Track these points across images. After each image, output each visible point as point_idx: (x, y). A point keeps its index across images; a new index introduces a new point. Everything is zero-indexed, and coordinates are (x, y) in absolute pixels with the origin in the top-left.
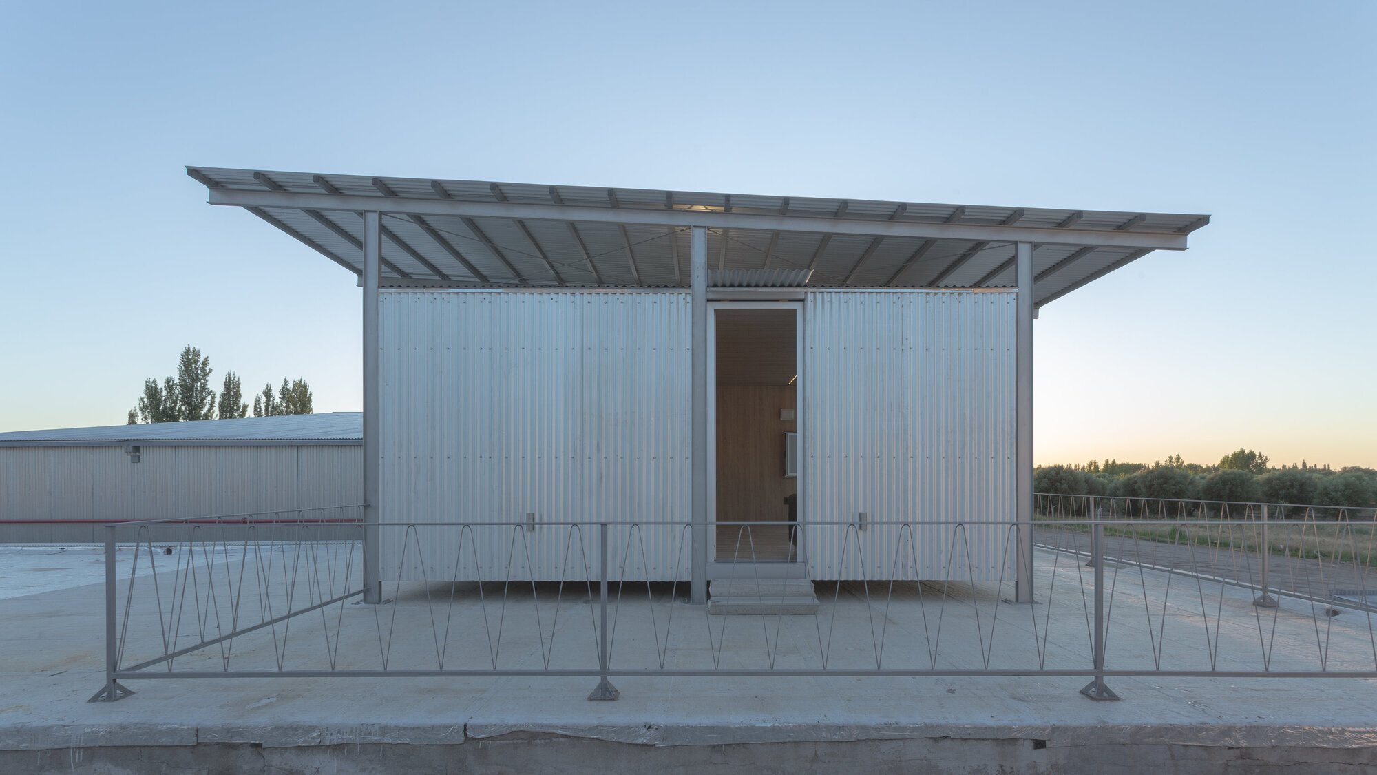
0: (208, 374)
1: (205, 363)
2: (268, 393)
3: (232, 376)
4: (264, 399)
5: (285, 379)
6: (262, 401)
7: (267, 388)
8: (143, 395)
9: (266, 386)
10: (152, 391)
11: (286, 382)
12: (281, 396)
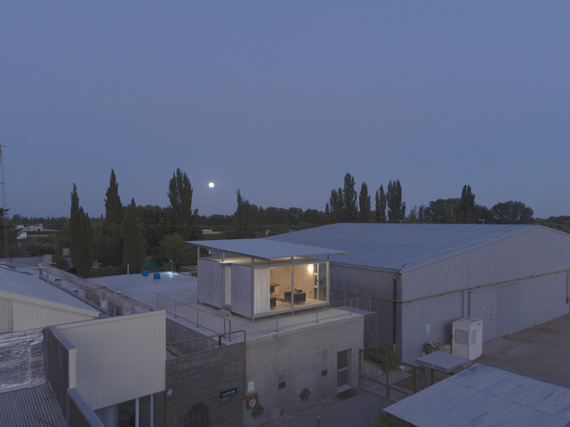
0: (354, 184)
1: (353, 180)
2: (381, 189)
3: (364, 183)
4: (380, 192)
5: (390, 181)
6: (379, 193)
7: (381, 187)
8: (331, 197)
9: (380, 186)
10: (334, 194)
11: (390, 182)
12: (388, 190)
